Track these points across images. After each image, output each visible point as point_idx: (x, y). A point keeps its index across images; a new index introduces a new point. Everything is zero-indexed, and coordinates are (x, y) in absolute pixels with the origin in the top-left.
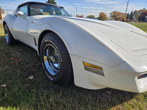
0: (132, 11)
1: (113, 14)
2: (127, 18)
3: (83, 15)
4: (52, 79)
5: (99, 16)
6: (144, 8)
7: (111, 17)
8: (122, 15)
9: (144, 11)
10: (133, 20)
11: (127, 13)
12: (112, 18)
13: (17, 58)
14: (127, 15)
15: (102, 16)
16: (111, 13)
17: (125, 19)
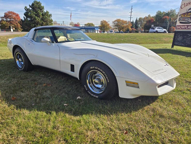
0: (137, 19)
1: (116, 22)
2: (132, 27)
6: (149, 15)
7: (115, 26)
8: (127, 23)
9: (150, 19)
10: (139, 29)
11: (132, 21)
14: (132, 23)
15: (104, 26)
16: (114, 22)
17: (130, 29)
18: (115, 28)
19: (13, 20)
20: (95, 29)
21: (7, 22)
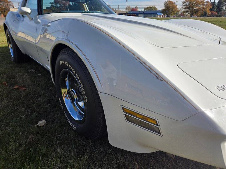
1: (188, 3)
2: (211, 10)
3: (138, 7)
4: (74, 128)
5: (164, 8)
7: (185, 8)
8: (203, 4)
10: (223, 12)
12: (187, 10)
13: (24, 87)
14: (213, 4)
15: (169, 8)
16: (185, 2)
17: (208, 12)
18: (185, 11)
19: (63, 5)
20: (157, 14)
21: (57, 8)
